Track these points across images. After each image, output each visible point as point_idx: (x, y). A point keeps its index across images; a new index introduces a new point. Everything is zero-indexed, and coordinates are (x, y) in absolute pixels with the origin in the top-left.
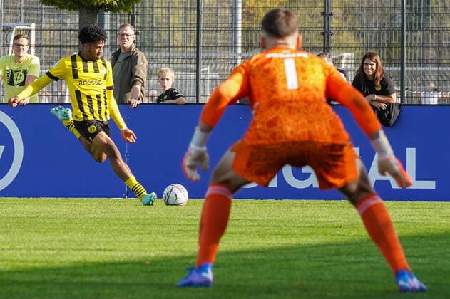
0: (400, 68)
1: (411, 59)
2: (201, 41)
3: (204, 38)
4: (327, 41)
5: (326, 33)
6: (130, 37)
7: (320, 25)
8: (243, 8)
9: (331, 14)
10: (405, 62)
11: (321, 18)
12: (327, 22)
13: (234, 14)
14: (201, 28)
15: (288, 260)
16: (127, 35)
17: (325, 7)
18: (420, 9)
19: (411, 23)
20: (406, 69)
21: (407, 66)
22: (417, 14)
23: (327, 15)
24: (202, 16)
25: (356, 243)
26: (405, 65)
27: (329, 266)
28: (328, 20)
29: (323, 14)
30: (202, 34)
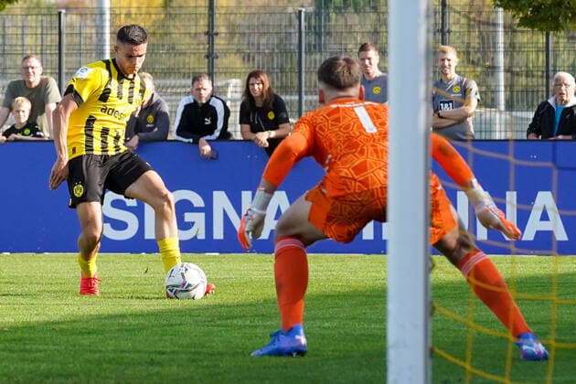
0: (297, 98)
1: (310, 86)
2: (64, 66)
3: (66, 62)
4: (211, 66)
5: (211, 56)
6: (35, 70)
7: (202, 47)
8: (111, 26)
9: (217, 34)
10: (303, 89)
11: (204, 39)
12: (211, 43)
13: (100, 34)
14: (64, 51)
15: (172, 325)
16: (33, 68)
17: (209, 26)
18: (320, 27)
19: (309, 45)
20: (304, 98)
21: (306, 94)
22: (316, 33)
23: (211, 34)
24: (64, 37)
25: (251, 305)
26: (303, 94)
27: (220, 331)
28: (213, 41)
29: (207, 33)
30: (64, 58)
